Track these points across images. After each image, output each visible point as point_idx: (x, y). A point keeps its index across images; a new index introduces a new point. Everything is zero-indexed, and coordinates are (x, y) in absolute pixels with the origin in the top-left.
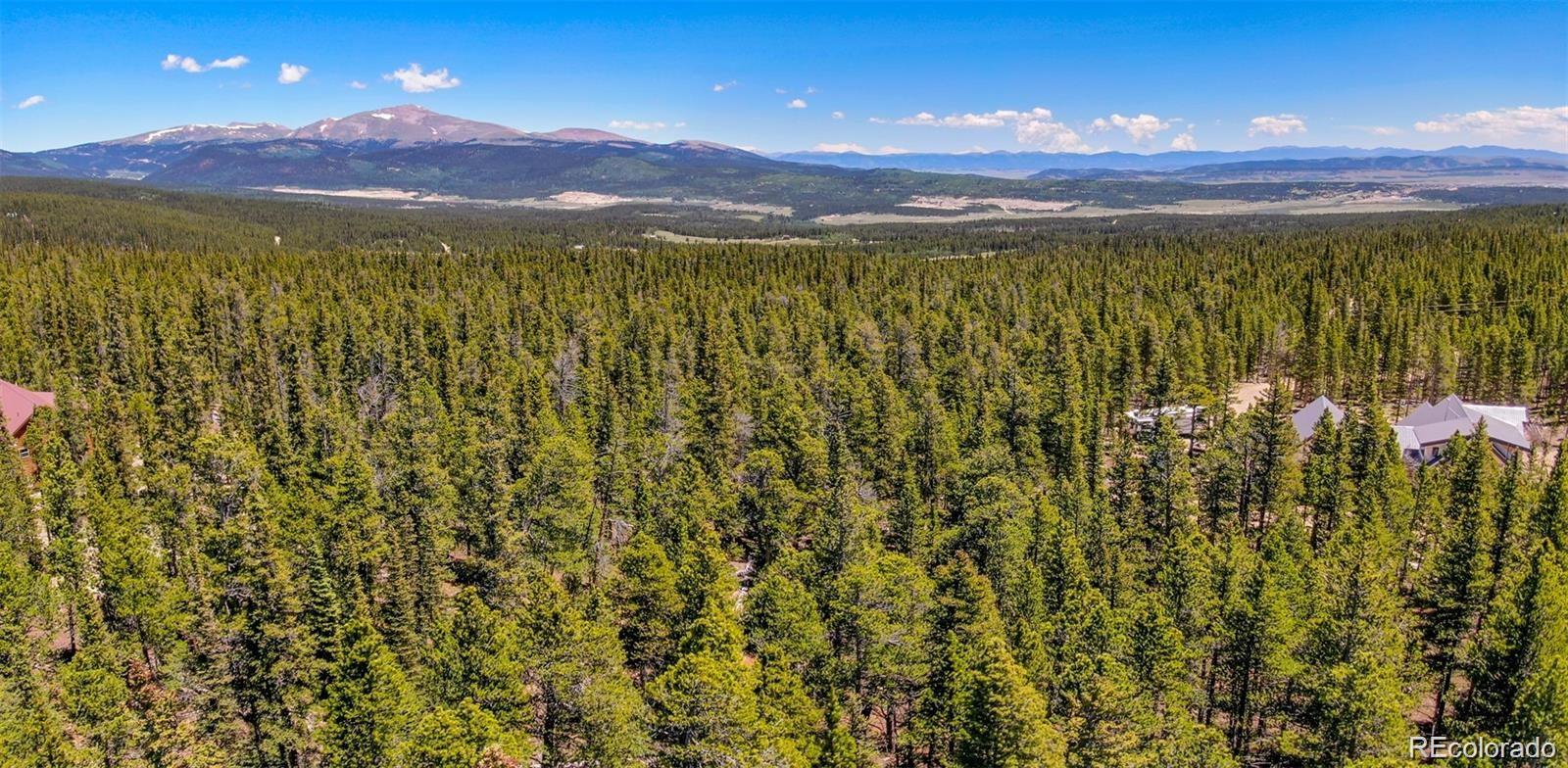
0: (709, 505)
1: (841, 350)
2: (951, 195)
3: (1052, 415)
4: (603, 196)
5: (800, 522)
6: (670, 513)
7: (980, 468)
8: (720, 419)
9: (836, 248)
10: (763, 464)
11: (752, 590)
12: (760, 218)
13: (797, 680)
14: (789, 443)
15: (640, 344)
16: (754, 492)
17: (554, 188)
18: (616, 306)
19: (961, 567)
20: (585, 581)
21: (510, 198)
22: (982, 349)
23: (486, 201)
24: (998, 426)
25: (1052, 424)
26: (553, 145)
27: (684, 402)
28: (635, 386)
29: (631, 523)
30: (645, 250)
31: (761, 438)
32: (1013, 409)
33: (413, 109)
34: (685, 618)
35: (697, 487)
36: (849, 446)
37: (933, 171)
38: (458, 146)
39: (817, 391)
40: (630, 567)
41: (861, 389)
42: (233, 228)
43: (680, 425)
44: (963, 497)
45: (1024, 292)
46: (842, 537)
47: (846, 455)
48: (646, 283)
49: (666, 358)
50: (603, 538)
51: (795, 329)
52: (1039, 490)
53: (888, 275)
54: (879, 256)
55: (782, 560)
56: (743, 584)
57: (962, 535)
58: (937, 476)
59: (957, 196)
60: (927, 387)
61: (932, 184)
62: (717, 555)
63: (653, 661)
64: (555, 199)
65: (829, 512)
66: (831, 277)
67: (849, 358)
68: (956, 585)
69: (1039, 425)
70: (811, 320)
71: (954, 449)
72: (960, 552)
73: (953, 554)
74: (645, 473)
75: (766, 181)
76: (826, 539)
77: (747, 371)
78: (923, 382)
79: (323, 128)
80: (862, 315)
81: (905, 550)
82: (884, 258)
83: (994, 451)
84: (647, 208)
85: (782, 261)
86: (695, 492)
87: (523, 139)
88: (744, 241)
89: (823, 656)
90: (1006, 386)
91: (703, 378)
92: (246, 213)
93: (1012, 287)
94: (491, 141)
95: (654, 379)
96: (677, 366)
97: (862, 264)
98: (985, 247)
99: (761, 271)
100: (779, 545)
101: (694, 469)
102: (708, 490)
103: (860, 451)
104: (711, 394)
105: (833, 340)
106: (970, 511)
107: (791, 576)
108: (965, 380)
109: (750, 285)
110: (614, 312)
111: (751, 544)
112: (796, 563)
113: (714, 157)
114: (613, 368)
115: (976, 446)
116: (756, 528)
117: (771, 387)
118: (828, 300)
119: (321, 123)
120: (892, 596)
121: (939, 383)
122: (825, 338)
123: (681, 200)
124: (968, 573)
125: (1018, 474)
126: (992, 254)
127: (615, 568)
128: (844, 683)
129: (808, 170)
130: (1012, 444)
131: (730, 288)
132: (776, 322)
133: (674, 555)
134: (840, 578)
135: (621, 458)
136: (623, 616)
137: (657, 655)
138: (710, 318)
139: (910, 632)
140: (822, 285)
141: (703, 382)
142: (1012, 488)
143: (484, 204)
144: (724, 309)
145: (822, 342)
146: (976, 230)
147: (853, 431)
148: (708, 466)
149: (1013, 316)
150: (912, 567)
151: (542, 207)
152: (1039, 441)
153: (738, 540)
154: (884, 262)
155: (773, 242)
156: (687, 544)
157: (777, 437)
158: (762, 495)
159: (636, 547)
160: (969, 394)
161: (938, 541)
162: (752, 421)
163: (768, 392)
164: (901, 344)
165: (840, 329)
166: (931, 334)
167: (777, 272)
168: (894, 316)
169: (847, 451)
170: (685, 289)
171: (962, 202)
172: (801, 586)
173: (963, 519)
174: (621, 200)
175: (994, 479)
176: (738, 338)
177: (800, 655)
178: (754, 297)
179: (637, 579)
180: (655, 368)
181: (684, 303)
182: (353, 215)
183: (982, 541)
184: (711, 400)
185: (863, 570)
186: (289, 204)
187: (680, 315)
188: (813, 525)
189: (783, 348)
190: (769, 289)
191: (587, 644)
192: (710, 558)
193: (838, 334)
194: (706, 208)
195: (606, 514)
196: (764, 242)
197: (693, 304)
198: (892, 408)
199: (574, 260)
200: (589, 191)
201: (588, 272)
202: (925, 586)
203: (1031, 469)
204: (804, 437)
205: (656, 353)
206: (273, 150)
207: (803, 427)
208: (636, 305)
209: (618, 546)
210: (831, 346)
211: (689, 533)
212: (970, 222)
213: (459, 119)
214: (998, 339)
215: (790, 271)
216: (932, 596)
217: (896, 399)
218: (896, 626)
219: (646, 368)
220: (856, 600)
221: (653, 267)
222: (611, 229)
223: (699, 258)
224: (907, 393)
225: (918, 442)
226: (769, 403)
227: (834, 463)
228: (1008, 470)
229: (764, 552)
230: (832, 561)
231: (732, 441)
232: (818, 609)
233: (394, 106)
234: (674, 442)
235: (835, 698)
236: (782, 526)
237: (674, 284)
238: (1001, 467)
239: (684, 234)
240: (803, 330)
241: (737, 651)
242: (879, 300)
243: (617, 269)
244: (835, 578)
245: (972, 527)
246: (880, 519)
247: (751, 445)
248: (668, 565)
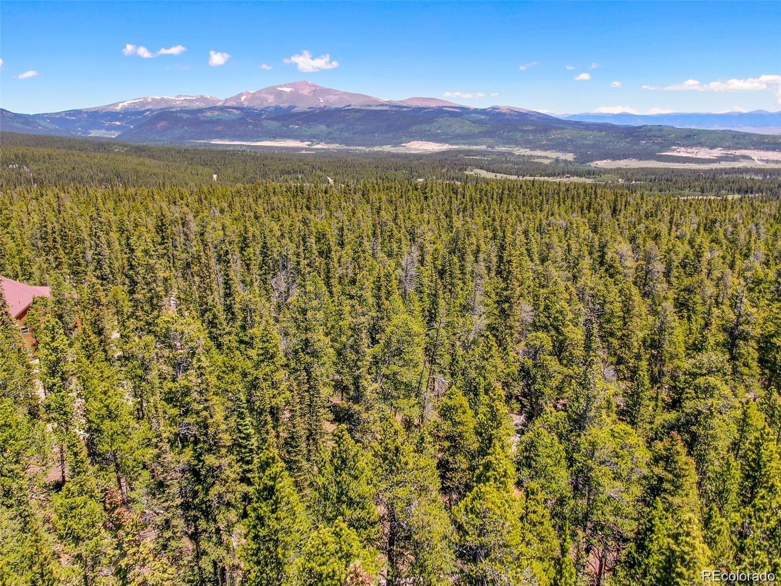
0: (499, 370)
1: (602, 263)
2: (707, 146)
3: (772, 336)
4: (438, 144)
5: (560, 389)
6: (473, 374)
7: (700, 368)
8: (510, 307)
9: (605, 186)
10: (538, 343)
11: (523, 438)
12: (549, 161)
13: (547, 513)
14: (557, 329)
15: (459, 251)
16: (530, 363)
17: (404, 139)
18: (444, 223)
19: (673, 445)
20: (416, 422)
21: (374, 146)
22: (716, 274)
23: (358, 148)
24: (721, 337)
25: (772, 343)
26: (404, 109)
27: (487, 294)
28: (455, 281)
29: (448, 379)
30: (466, 183)
31: (538, 324)
32: (737, 326)
33: (306, 84)
34: (479, 455)
35: (492, 356)
36: (600, 336)
37: (693, 127)
38: (338, 110)
39: (581, 293)
40: (446, 412)
41: (613, 294)
42: (183, 169)
43: (483, 310)
44: (683, 389)
45: (762, 230)
46: (588, 404)
47: (597, 342)
48: (466, 207)
49: (477, 262)
50: (429, 390)
51: (568, 245)
52: (750, 396)
53: (645, 208)
54: (639, 194)
55: (545, 416)
56: (518, 432)
57: (678, 420)
58: (665, 369)
59: (712, 148)
60: (665, 298)
61: (691, 138)
62: (502, 408)
63: (457, 488)
64: (405, 146)
65: (581, 384)
66: (599, 208)
67: (607, 270)
68: (667, 460)
69: (758, 342)
70: (581, 240)
71: (681, 350)
72: (674, 433)
73: (668, 433)
74: (458, 343)
75: (554, 135)
76: (576, 405)
77: (531, 274)
78: (662, 294)
79: (243, 98)
80: (619, 238)
81: (633, 423)
82: (642, 195)
83: (715, 357)
84: (468, 153)
85: (564, 195)
86: (490, 360)
87: (383, 105)
88: (537, 178)
89: (566, 497)
90: (733, 306)
91: (501, 277)
92: (192, 159)
93: (751, 226)
94: (360, 106)
95: (468, 276)
96: (483, 268)
97: (624, 200)
98: (732, 191)
99: (547, 201)
100: (544, 405)
101: (491, 343)
102: (499, 359)
103: (608, 341)
104: (506, 289)
105: (596, 255)
106: (687, 402)
107: (550, 429)
108: (698, 297)
109: (538, 212)
110: (443, 227)
111: (525, 402)
112: (554, 421)
113: (518, 118)
114: (440, 268)
115: (700, 350)
116: (529, 390)
117: (547, 287)
118: (595, 226)
119: (241, 95)
120: (618, 457)
121: (676, 296)
122: (590, 253)
123: (493, 147)
124: (678, 452)
125: (732, 379)
126: (737, 196)
127: (436, 413)
128: (576, 522)
129: (588, 127)
130: (731, 354)
131: (524, 213)
132: (555, 239)
133: (474, 405)
134: (583, 436)
135: (443, 332)
136: (440, 450)
137: (460, 484)
138: (508, 234)
139: (627, 490)
140: (592, 214)
141: (501, 280)
142: (726, 390)
143: (356, 150)
144: (519, 228)
145: (588, 257)
146: (725, 176)
147: (604, 325)
148: (500, 341)
149: (749, 249)
150: (636, 438)
151: (396, 152)
152: (756, 355)
153: (517, 398)
154: (642, 199)
155: (558, 180)
156: (483, 398)
157: (549, 324)
158: (535, 366)
159: (450, 398)
160: (699, 308)
161: (659, 420)
162: (532, 311)
163: (545, 290)
164: (648, 263)
165: (603, 247)
166: (674, 257)
167: (559, 202)
168: (645, 241)
169: (598, 339)
170: (492, 212)
171: (717, 152)
172: (556, 438)
173: (681, 407)
174: (451, 147)
175: (712, 380)
176: (527, 250)
177: (550, 493)
178: (541, 220)
179: (449, 422)
180: (469, 269)
181: (491, 222)
182: (266, 158)
183: (694, 428)
184: (505, 293)
185: (599, 433)
186: (222, 151)
187: (488, 231)
188: (569, 393)
189: (559, 259)
190: (552, 215)
191: (416, 472)
192: (497, 410)
193: (600, 251)
194: (511, 154)
195: (432, 372)
196: (551, 179)
197: (497, 223)
198: (635, 311)
199: (417, 189)
200: (429, 140)
201: (426, 198)
202: (643, 455)
203: (745, 377)
204: (568, 325)
205: (470, 258)
206: (209, 114)
207: (568, 318)
208: (458, 223)
209: (438, 396)
210: (594, 260)
211: (485, 390)
212: (722, 170)
213: (338, 91)
214: (732, 267)
215: (569, 202)
216: (648, 464)
217: (640, 306)
218: (618, 484)
219: (462, 268)
220: (592, 456)
221: (471, 196)
222: (443, 167)
223: (503, 190)
224: (649, 301)
225: (653, 340)
226: (546, 298)
227: (588, 347)
228: (725, 374)
229: (533, 408)
230: (579, 422)
231: (518, 324)
232: (566, 458)
233: (292, 81)
234: (479, 322)
235: (568, 532)
236: (547, 391)
237: (485, 208)
238: (718, 371)
239: (493, 172)
240: (574, 246)
241: (511, 485)
242: (635, 228)
243: (446, 196)
244: (579, 436)
245: (687, 414)
246: (617, 395)
247: (530, 328)
248: (470, 413)
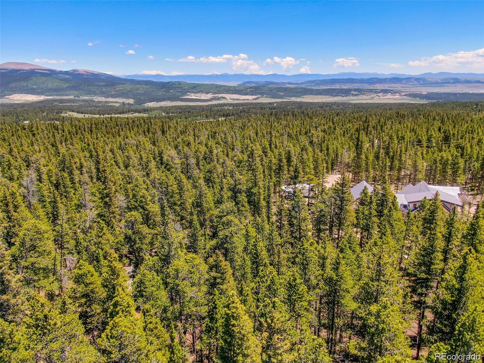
0: (111, 242)
1: (162, 163)
2: (204, 93)
3: (251, 188)
4: (36, 96)
5: (152, 244)
6: (93, 248)
7: (223, 213)
8: (110, 200)
9: (155, 118)
10: (133, 219)
11: (135, 279)
12: (119, 104)
13: (158, 320)
14: (143, 208)
15: (68, 168)
16: (130, 232)
17: (6, 92)
18: (52, 150)
19: (218, 258)
20: (57, 293)
22: (221, 161)
24: (230, 194)
25: (252, 192)
27: (93, 194)
28: (68, 189)
29: (76, 257)
30: (63, 122)
31: (130, 207)
32: (235, 186)
34: (108, 300)
35: (104, 234)
36: (169, 206)
37: (196, 82)
39: (153, 182)
40: (78, 280)
41: (171, 180)
43: (93, 205)
44: (217, 226)
45: (238, 135)
46: (169, 248)
47: (168, 210)
48: (66, 138)
49: (81, 174)
50: (63, 268)
51: (140, 155)
52: (247, 221)
53: (179, 129)
54: (175, 121)
55: (146, 262)
56: (131, 277)
57: (218, 243)
58: (206, 217)
59: (207, 93)
60: (199, 178)
61: (196, 88)
62: (118, 265)
63: (97, 327)
64: (8, 98)
65: (163, 237)
66: (154, 131)
67: (165, 167)
68: (215, 267)
69: (246, 193)
70: (147, 151)
71: (212, 205)
72: (217, 251)
73: (214, 252)
74: (79, 231)
75: (120, 88)
76: (163, 250)
77: (120, 176)
78: (197, 176)
80: (169, 148)
81: (195, 252)
82: (177, 121)
83: (228, 205)
84: (61, 101)
85: (132, 125)
86: (104, 236)
88: (113, 116)
89: (167, 307)
90: (232, 177)
91: (101, 182)
93: (232, 133)
95: (77, 185)
96: (87, 177)
97: (167, 125)
98: (220, 116)
99: (122, 130)
100: (144, 255)
101: (102, 225)
102: (110, 234)
103: (173, 208)
104: (105, 189)
105: (157, 159)
106: (220, 232)
107: (150, 269)
108: (215, 174)
109: (118, 136)
110: (51, 154)
111: (132, 257)
112: (152, 263)
113: (93, 77)
114: (55, 182)
115: (221, 203)
116: (133, 249)
117: (132, 183)
118: (154, 142)
120: (191, 274)
121: (204, 176)
122: (154, 159)
123: (79, 97)
124: (221, 261)
125: (238, 215)
126: (223, 119)
127: (71, 281)
128: (176, 318)
129: (139, 82)
130: (235, 201)
131: (108, 138)
132: (132, 153)
133: (98, 269)
134: (170, 268)
135: (66, 226)
136: (79, 306)
137: (98, 323)
138: (101, 153)
139: (199, 290)
140: (151, 135)
141: (101, 183)
142: (236, 221)
144: (107, 148)
145: (153, 161)
146: (216, 108)
147: (170, 200)
148: (108, 223)
149: (233, 146)
150: (199, 260)
152: (246, 200)
153: (126, 256)
154: (177, 123)
155: (126, 116)
156: (104, 262)
157: (137, 205)
158: (134, 233)
159: (80, 269)
160: (217, 180)
161: (208, 246)
162: (125, 199)
163: (131, 185)
164: (187, 160)
165: (161, 154)
166: (199, 155)
167: (129, 130)
168: (183, 147)
169: (168, 209)
170: (86, 140)
171: (210, 96)
172: (155, 274)
173: (217, 236)
174: (46, 97)
175: (229, 217)
176: (115, 161)
177: (158, 308)
178: (120, 142)
179: (83, 285)
180: (77, 180)
181: (87, 147)
183: (225, 245)
184: (105, 191)
185: (179, 263)
187: (85, 153)
188: (157, 244)
189: (136, 165)
190: (127, 138)
191: (64, 327)
192: (115, 267)
193: (159, 156)
194: (92, 101)
195: (63, 255)
196: (122, 116)
197: (91, 147)
198: (185, 188)
199: (25, 129)
200: (28, 93)
201: (34, 135)
202: (204, 268)
203: (243, 212)
204: (149, 204)
205: (76, 172)
207: (148, 200)
208: (63, 150)
209: (71, 270)
210: (157, 162)
211: (104, 257)
212: (214, 105)
214: (227, 156)
215: (136, 129)
216: (207, 272)
217: (187, 184)
218: (194, 288)
219: (72, 180)
220: (177, 277)
221: (69, 130)
222: (43, 112)
223: (91, 125)
224: (191, 181)
225: (197, 203)
226: (132, 190)
227: (163, 215)
228: (235, 213)
229: (138, 260)
230: (166, 260)
231: (117, 209)
232: (163, 283)
234: (91, 214)
235: (173, 327)
236: (144, 247)
237: (81, 138)
238: (231, 212)
239: (82, 113)
240: (144, 156)
241: (133, 312)
242: (176, 141)
243: (49, 132)
244: (168, 268)
245: (221, 239)
246: (184, 238)
247: (126, 211)
248: (96, 274)
